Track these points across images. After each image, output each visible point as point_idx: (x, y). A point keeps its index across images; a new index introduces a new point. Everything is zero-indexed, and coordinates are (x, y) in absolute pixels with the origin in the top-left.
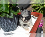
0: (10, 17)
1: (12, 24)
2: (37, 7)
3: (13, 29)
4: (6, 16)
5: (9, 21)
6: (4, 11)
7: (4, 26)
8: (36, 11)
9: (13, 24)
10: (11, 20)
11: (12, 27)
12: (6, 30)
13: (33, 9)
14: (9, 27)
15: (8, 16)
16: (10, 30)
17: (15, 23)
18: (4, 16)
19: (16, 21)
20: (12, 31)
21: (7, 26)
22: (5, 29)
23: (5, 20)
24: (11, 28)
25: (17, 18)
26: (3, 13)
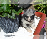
0: (12, 17)
1: (13, 25)
2: (39, 7)
3: (15, 30)
4: (7, 16)
5: (11, 22)
6: (5, 11)
7: (5, 27)
8: (37, 11)
9: (15, 25)
10: (13, 20)
11: (14, 28)
12: (7, 32)
13: (35, 8)
14: (10, 28)
15: (9, 16)
16: (11, 31)
17: (17, 24)
18: (5, 16)
19: (18, 21)
20: (14, 32)
21: (8, 27)
22: (6, 30)
23: (6, 20)
24: (12, 29)
25: (19, 19)
26: (4, 13)
